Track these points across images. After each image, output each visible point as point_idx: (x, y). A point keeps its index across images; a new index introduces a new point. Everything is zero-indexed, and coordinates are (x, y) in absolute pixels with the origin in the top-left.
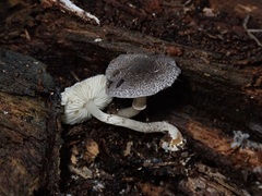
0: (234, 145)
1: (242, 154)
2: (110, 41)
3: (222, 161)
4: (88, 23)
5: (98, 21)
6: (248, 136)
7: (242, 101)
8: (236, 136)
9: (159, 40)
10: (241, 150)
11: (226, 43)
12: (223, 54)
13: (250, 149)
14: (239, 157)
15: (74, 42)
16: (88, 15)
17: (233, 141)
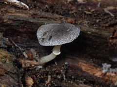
0: (104, 71)
1: (108, 76)
2: (34, 18)
3: (99, 81)
4: (22, 8)
5: (28, 7)
6: (110, 65)
7: (107, 46)
8: (104, 66)
9: (61, 16)
10: (108, 74)
11: (95, 16)
12: (95, 22)
13: (112, 72)
14: (107, 78)
15: (13, 20)
16: (23, 3)
17: (103, 69)
